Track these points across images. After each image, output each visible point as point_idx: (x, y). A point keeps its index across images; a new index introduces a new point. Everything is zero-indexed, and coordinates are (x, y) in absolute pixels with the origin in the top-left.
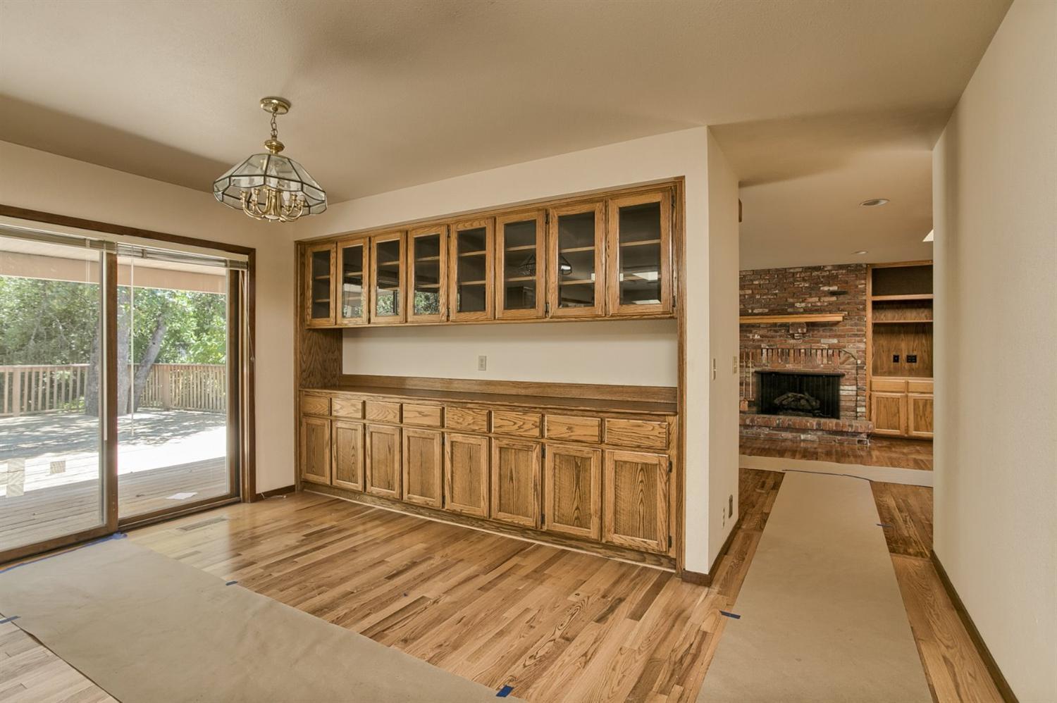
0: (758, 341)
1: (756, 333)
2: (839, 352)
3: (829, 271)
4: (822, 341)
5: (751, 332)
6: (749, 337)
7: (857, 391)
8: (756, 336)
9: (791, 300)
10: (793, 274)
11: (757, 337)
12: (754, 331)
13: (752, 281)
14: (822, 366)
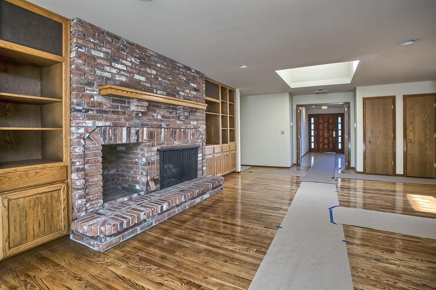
0: (161, 121)
1: (158, 113)
2: (197, 130)
3: (194, 73)
4: (192, 123)
5: (155, 112)
6: (153, 117)
7: (202, 157)
8: (159, 115)
9: (178, 88)
10: (180, 67)
11: (159, 117)
12: (158, 111)
13: (156, 62)
14: (190, 141)
